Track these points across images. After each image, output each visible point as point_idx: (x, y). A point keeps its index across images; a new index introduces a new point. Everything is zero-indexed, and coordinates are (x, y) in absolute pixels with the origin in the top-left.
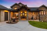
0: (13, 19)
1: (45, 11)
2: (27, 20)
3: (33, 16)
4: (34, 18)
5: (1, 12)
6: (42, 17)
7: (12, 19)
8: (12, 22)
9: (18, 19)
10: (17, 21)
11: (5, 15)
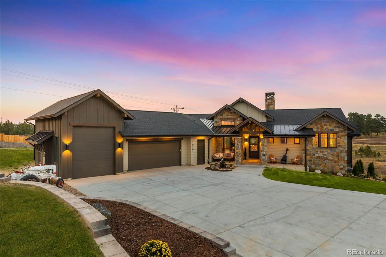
0: (218, 160)
1: (337, 133)
2: (261, 164)
3: (287, 150)
4: (289, 160)
5: (191, 140)
6: (321, 155)
7: (215, 160)
8: (217, 168)
9: (233, 160)
10: (231, 166)
11: (198, 147)
